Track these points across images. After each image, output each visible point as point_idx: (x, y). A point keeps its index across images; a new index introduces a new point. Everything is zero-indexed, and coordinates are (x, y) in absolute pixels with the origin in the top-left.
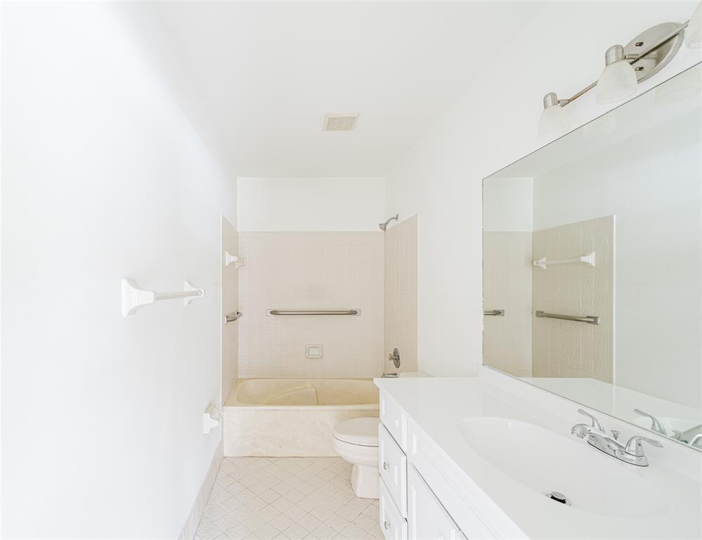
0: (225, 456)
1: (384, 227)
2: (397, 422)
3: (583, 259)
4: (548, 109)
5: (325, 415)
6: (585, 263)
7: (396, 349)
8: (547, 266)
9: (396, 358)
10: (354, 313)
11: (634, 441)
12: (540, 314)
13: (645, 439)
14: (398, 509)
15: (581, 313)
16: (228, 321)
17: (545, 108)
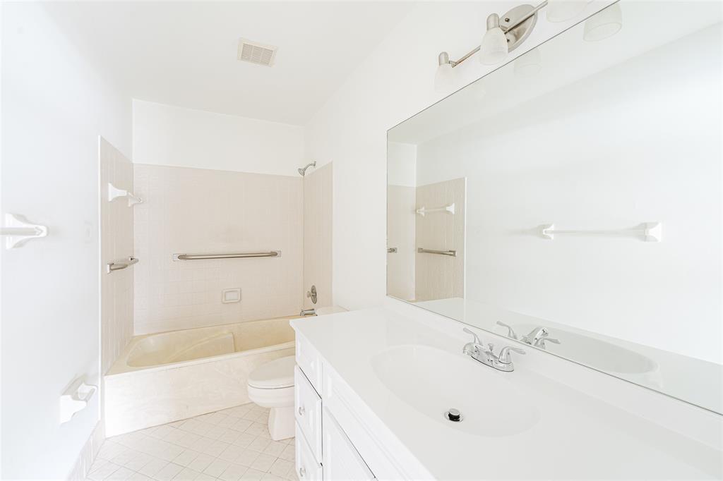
0: (107, 437)
1: (302, 171)
2: (312, 365)
3: (448, 209)
4: (442, 66)
5: (241, 361)
6: (448, 212)
7: (313, 286)
8: (425, 213)
9: (313, 294)
10: (274, 254)
11: (505, 350)
12: (421, 250)
13: (513, 349)
14: (313, 454)
15: (446, 248)
16: (111, 270)
17: (440, 64)
